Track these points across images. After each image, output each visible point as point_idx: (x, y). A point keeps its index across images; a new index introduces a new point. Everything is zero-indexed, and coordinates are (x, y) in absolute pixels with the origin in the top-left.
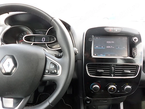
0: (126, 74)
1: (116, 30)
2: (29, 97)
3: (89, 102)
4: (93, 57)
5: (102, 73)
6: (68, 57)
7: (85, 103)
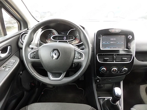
0: (124, 60)
1: (117, 31)
2: (65, 73)
3: (98, 81)
4: (102, 49)
5: (107, 60)
6: (88, 49)
7: (96, 82)
